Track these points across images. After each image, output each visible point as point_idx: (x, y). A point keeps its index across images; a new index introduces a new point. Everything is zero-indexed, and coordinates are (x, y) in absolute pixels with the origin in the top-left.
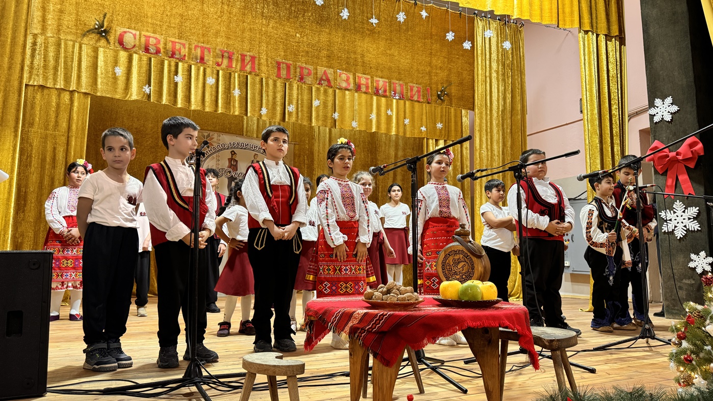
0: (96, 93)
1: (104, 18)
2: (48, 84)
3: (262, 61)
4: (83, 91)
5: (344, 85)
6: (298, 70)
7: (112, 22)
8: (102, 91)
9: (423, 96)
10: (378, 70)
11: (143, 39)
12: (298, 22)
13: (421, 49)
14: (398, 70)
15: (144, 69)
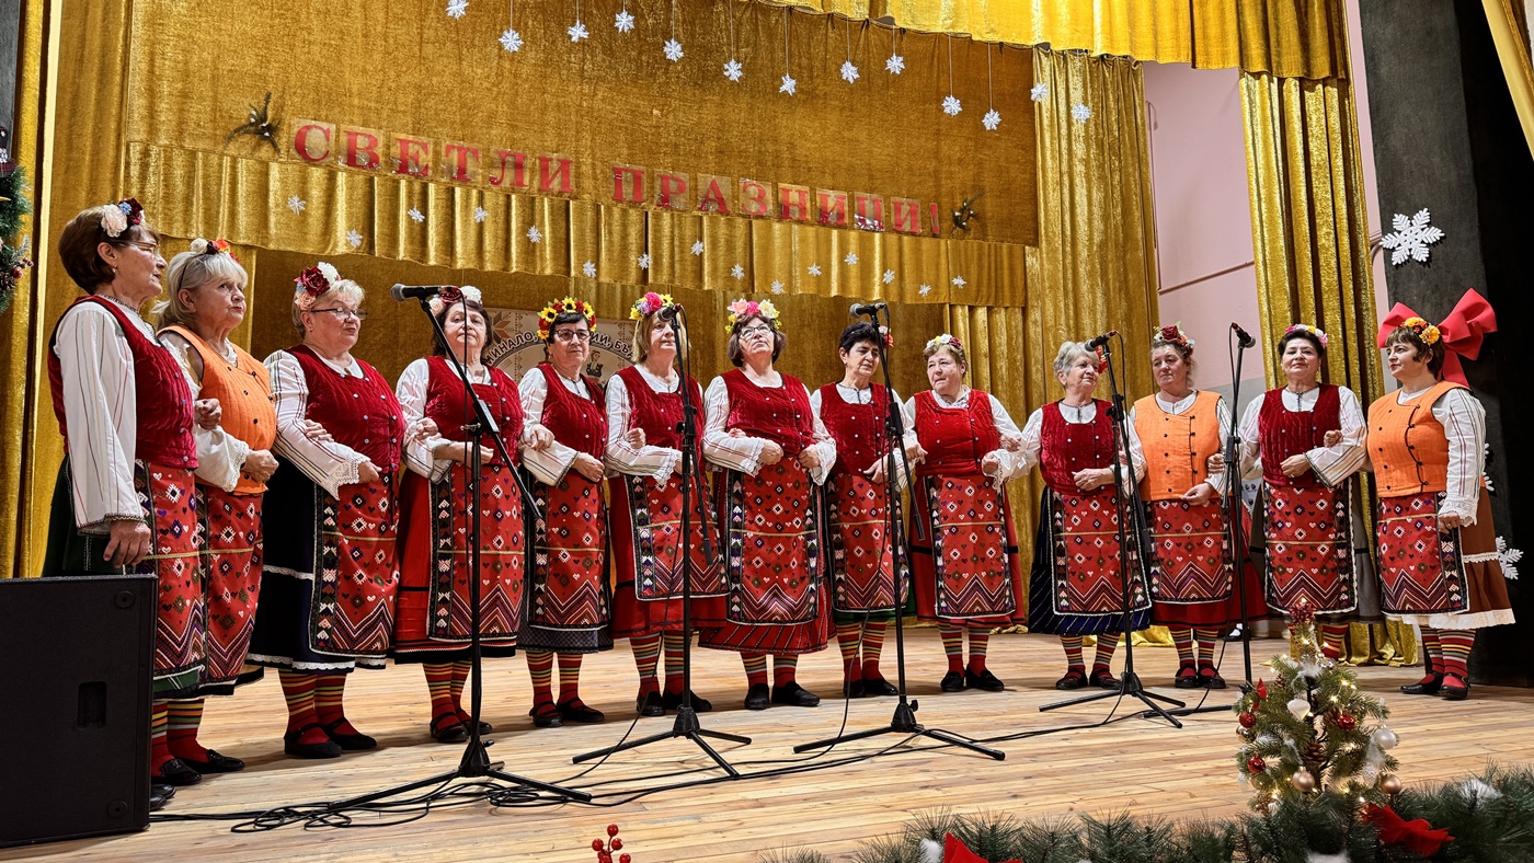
0: (267, 245)
1: (267, 102)
2: (175, 230)
3: (584, 168)
4: (241, 241)
5: (754, 208)
6: (658, 184)
7: (283, 110)
8: (278, 240)
9: (923, 222)
10: (824, 173)
11: (344, 139)
12: (655, 86)
13: (917, 124)
14: (869, 170)
15: (360, 191)
